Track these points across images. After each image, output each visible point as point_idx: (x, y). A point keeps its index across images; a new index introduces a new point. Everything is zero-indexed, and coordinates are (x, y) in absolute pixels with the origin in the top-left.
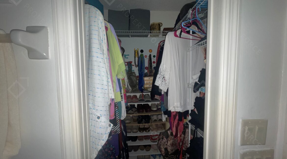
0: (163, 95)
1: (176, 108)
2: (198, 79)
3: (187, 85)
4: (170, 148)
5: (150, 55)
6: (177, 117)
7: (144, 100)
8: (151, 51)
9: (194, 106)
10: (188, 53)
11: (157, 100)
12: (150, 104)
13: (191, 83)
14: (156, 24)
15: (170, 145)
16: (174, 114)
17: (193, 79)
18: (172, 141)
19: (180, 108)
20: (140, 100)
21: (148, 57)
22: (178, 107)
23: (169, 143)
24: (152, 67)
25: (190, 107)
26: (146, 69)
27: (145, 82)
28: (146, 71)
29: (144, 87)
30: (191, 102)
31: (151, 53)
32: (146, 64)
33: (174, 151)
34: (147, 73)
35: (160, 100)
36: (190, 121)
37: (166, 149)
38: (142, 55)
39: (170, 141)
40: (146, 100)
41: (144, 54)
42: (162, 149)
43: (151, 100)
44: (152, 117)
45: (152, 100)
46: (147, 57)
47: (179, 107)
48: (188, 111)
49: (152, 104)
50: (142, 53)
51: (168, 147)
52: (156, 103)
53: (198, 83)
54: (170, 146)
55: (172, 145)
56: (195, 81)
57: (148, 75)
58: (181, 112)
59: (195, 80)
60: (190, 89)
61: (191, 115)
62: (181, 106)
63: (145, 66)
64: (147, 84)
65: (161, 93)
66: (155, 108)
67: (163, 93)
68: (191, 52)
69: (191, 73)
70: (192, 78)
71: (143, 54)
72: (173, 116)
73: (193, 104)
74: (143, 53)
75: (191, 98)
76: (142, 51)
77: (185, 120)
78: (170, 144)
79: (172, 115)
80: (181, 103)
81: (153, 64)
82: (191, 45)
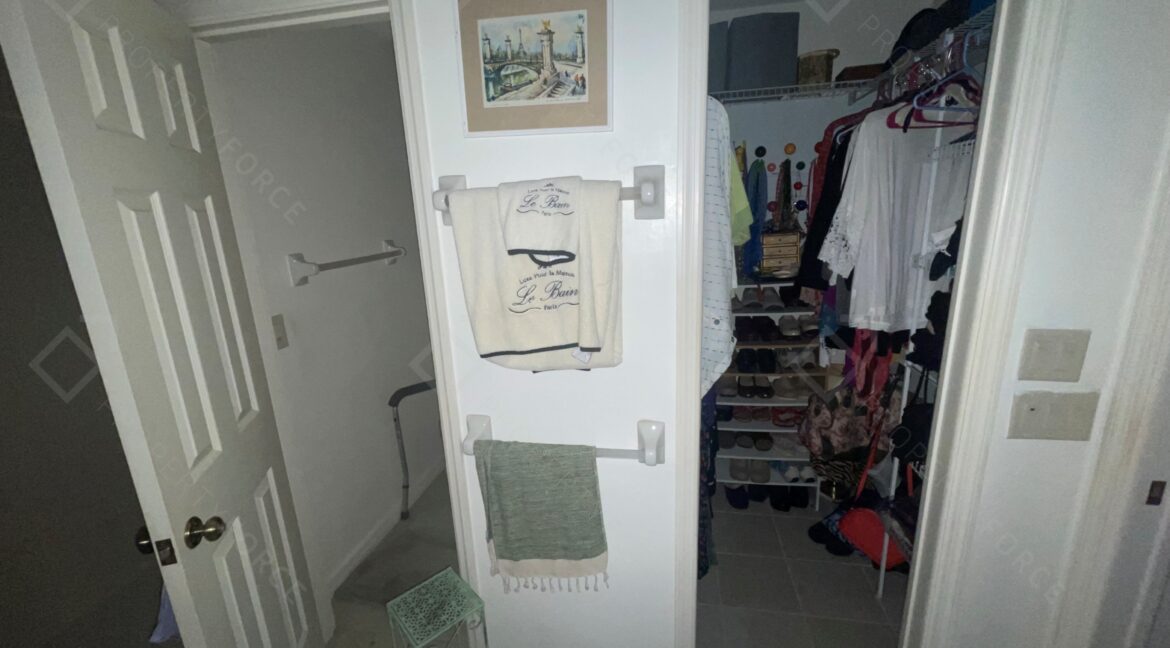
0: (835, 287)
1: (872, 322)
2: (947, 243)
3: (911, 260)
4: (840, 439)
5: (786, 165)
6: (874, 347)
7: (761, 306)
8: (790, 148)
9: (927, 316)
10: (925, 166)
11: (804, 306)
12: (776, 317)
13: (924, 253)
14: (819, 57)
15: (837, 431)
16: (865, 337)
17: (933, 242)
18: (844, 421)
19: (885, 321)
20: (748, 306)
21: (778, 170)
22: (877, 319)
23: (837, 425)
24: (789, 202)
25: (916, 320)
26: (770, 210)
27: (765, 250)
28: (769, 216)
29: (759, 267)
30: (921, 307)
31: (791, 157)
32: (772, 195)
33: (848, 449)
34: (771, 220)
35: (814, 304)
36: (910, 357)
37: (826, 440)
38: (758, 165)
39: (838, 419)
40: (767, 305)
41: (767, 159)
42: (814, 440)
43: (782, 305)
44: (781, 358)
45: (786, 306)
46: (773, 170)
47: (882, 318)
48: (908, 331)
49: (782, 317)
50: (760, 159)
51: (832, 436)
52: (796, 315)
53: (947, 253)
54: (839, 434)
55: (846, 430)
56: (936, 250)
57: (776, 229)
58: (886, 330)
59: (937, 246)
60: (921, 271)
61: (914, 339)
62: (887, 317)
63: (767, 198)
64: (771, 257)
65: (827, 282)
66: (792, 329)
67: (833, 282)
68: (935, 165)
69: (927, 225)
70: (931, 240)
71: (762, 163)
72: (860, 343)
73: (925, 310)
74: (764, 158)
75: (922, 297)
76: (761, 151)
77: (895, 356)
78: (841, 429)
79: (860, 338)
80: (887, 308)
81: (793, 191)
82: (937, 144)
